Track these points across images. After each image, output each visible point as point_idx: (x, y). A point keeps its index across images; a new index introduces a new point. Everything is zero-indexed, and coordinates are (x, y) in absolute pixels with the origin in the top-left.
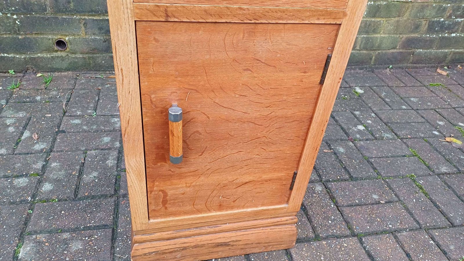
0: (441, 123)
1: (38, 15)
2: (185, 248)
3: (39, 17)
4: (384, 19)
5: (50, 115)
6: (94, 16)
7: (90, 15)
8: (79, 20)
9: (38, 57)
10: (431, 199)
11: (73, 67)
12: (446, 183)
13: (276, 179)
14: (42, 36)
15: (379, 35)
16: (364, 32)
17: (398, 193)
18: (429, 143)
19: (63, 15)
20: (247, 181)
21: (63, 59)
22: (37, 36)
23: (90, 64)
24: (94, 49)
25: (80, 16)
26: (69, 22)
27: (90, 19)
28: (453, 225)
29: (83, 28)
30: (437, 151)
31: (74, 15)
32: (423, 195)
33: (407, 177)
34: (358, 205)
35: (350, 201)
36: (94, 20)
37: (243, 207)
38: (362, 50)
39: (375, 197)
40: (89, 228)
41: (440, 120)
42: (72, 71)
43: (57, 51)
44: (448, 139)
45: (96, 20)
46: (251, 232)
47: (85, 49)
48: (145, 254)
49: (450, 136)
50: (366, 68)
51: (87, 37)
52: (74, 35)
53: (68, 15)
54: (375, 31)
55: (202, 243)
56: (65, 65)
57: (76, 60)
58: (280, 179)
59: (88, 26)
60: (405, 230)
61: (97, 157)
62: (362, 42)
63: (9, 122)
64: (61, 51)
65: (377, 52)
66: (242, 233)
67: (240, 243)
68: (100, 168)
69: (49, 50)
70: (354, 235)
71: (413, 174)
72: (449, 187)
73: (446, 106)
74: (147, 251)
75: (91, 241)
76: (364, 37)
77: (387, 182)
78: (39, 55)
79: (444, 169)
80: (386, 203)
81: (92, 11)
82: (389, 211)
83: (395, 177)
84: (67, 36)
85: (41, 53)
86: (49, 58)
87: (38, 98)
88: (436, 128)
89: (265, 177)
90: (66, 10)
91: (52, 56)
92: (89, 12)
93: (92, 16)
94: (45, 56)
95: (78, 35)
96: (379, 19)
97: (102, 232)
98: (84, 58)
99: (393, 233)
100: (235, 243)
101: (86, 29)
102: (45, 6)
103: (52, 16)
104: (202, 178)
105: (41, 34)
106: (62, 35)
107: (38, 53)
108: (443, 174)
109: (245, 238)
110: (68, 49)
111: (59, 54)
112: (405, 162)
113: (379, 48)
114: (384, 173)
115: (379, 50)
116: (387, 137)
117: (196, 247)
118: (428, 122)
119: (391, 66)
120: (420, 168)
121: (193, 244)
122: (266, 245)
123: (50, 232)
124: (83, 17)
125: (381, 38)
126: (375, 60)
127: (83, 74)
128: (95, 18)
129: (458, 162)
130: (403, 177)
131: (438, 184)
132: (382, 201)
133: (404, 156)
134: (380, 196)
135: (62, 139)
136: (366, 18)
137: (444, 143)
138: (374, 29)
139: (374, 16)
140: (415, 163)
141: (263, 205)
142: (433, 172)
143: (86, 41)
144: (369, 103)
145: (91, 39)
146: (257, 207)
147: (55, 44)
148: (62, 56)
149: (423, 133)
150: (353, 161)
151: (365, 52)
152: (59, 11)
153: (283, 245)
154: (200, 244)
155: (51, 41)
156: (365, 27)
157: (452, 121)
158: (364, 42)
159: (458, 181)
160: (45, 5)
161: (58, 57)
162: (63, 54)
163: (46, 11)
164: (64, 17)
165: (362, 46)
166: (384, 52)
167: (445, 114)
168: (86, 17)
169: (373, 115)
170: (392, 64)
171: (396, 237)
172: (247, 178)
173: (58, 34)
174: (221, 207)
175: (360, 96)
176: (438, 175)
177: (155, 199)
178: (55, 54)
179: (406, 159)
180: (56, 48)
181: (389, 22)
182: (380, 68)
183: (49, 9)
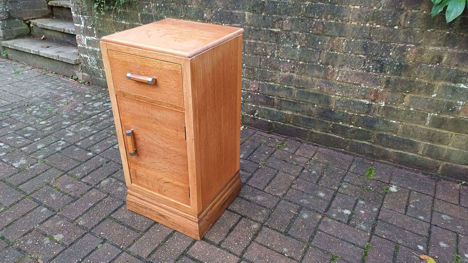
0: (443, 245)
2: (146, 208)
4: (453, 133)
13: (181, 187)
15: (446, 147)
16: (427, 139)
17: (307, 258)
18: (397, 249)
20: (168, 181)
30: (395, 257)
33: (331, 254)
34: (266, 247)
35: (264, 242)
37: (169, 197)
38: (425, 156)
39: (285, 250)
44: (425, 257)
46: (176, 216)
48: (131, 202)
49: (432, 257)
50: (432, 175)
54: (440, 141)
55: (154, 210)
58: (182, 187)
62: (424, 149)
65: (445, 163)
67: (170, 220)
70: (240, 257)
71: (339, 256)
74: (132, 200)
76: (427, 145)
77: (308, 248)
80: (289, 257)
83: (322, 250)
88: (428, 245)
89: (176, 183)
96: (446, 132)
100: (168, 218)
104: (148, 170)
109: (172, 217)
112: (346, 247)
113: (447, 159)
115: (447, 162)
116: (360, 227)
117: (151, 210)
118: (428, 238)
119: (464, 182)
120: (354, 257)
121: (150, 208)
122: (183, 229)
123: (118, 180)
125: (449, 151)
126: (442, 170)
130: (328, 253)
132: (287, 254)
133: (353, 244)
134: (290, 251)
136: (430, 127)
138: (440, 140)
139: (439, 127)
140: (354, 252)
141: (179, 201)
144: (387, 201)
146: (176, 200)
149: (404, 241)
150: (303, 226)
151: (429, 159)
153: (192, 235)
156: (428, 135)
158: (427, 149)
165: (425, 152)
166: (454, 165)
169: (375, 209)
170: (466, 181)
172: (168, 180)
174: (159, 192)
175: (387, 192)
177: (133, 172)
179: (351, 246)
181: (460, 137)
182: (450, 181)
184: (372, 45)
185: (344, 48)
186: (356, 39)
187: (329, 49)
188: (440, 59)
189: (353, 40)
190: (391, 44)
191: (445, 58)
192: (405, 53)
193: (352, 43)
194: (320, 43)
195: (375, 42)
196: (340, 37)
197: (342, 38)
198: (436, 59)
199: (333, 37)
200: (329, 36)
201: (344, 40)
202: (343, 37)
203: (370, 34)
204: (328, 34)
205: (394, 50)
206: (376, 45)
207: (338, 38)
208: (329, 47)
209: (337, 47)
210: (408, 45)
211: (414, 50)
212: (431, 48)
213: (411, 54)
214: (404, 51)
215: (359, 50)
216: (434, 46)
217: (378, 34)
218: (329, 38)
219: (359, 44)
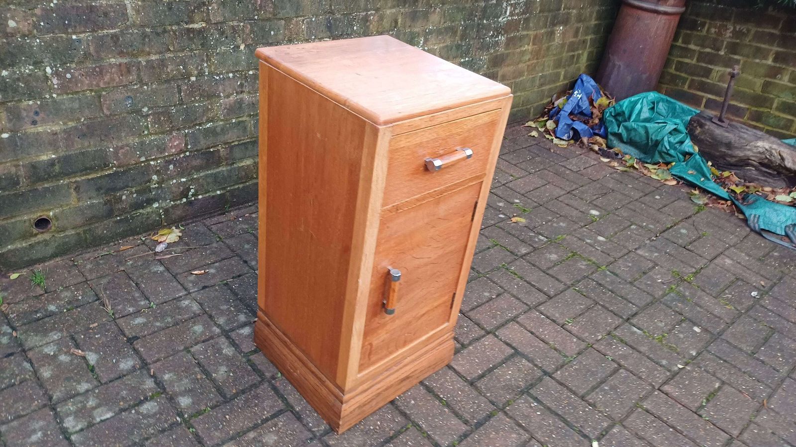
0: (501, 204)
1: (7, 193)
2: (379, 394)
3: (8, 195)
5: (96, 324)
6: (89, 174)
7: (84, 175)
8: (68, 185)
9: (10, 251)
10: (525, 281)
11: (63, 250)
12: (530, 263)
13: (442, 304)
14: (13, 220)
17: (502, 284)
18: (501, 228)
19: (44, 184)
20: (424, 312)
21: (46, 243)
22: (5, 222)
23: (86, 238)
24: (90, 219)
25: (69, 178)
26: (53, 192)
27: (84, 180)
28: (550, 298)
29: (74, 194)
30: (510, 234)
31: (59, 180)
32: (519, 279)
33: (500, 268)
34: (477, 307)
35: (470, 305)
36: (89, 180)
39: (487, 294)
40: (267, 420)
41: (500, 202)
42: (61, 256)
43: (36, 235)
44: (514, 220)
45: (92, 179)
46: (424, 359)
47: (79, 220)
48: (351, 412)
49: (514, 216)
51: (81, 204)
52: (61, 206)
53: (52, 181)
55: (391, 383)
56: (50, 250)
57: (67, 240)
58: (444, 302)
59: (82, 190)
60: (520, 314)
61: (207, 351)
63: (51, 351)
64: (42, 233)
66: (418, 362)
68: (224, 361)
69: (25, 236)
70: (488, 333)
71: (504, 263)
72: (534, 265)
73: (497, 184)
75: (280, 428)
77: (488, 278)
78: (9, 247)
79: (524, 250)
80: (497, 296)
81: (86, 169)
82: (502, 303)
83: (492, 270)
84: (50, 210)
85: (11, 244)
86: (26, 248)
87: (52, 308)
88: (500, 211)
90: (50, 175)
91: (30, 243)
92: (81, 171)
93: (86, 175)
94: (19, 246)
95: (67, 205)
97: (283, 417)
98: (78, 234)
99: (514, 319)
100: (413, 374)
101: (78, 195)
102: (18, 179)
103: (29, 188)
105: (12, 217)
106: (43, 211)
107: (8, 246)
108: (525, 255)
109: (420, 366)
110: (53, 228)
111: (40, 237)
112: (492, 254)
114: (482, 270)
117: (386, 389)
118: (491, 207)
120: (506, 256)
124: (73, 180)
127: (78, 255)
128: (90, 177)
129: (530, 240)
130: (498, 269)
131: (525, 266)
132: (493, 296)
133: (489, 248)
134: (490, 292)
135: (144, 346)
137: (512, 224)
140: (500, 252)
142: (517, 255)
143: (80, 210)
145: (87, 205)
146: (428, 333)
147: (34, 226)
148: (45, 240)
149: (492, 220)
152: (41, 179)
154: (389, 385)
155: (27, 224)
157: (509, 200)
159: (538, 258)
160: (18, 177)
161: (39, 243)
162: (47, 236)
163: (19, 184)
164: (46, 185)
167: (499, 193)
168: (78, 179)
171: (518, 322)
173: (37, 212)
174: (405, 344)
176: (522, 257)
177: (365, 353)
178: (33, 240)
179: (492, 251)
180: (35, 231)
183: (23, 181)
184: (335, 20)
185: (305, 33)
186: (317, 16)
187: (286, 39)
188: (396, 22)
189: (313, 19)
190: (354, 15)
191: (400, 21)
192: (368, 23)
193: (314, 24)
194: (272, 33)
195: (338, 16)
196: (297, 17)
197: (300, 19)
198: (393, 24)
199: (288, 20)
200: (282, 19)
201: (303, 20)
202: (301, 16)
203: (331, 6)
204: (281, 16)
205: (358, 22)
206: (339, 20)
207: (295, 19)
208: (285, 37)
209: (296, 34)
210: (369, 13)
211: (376, 18)
212: (388, 12)
213: (373, 23)
214: (367, 21)
215: (322, 31)
216: (391, 8)
217: (340, 5)
218: (283, 22)
219: (321, 22)
